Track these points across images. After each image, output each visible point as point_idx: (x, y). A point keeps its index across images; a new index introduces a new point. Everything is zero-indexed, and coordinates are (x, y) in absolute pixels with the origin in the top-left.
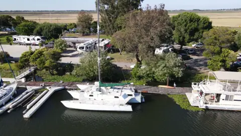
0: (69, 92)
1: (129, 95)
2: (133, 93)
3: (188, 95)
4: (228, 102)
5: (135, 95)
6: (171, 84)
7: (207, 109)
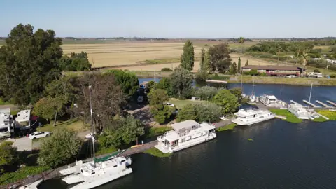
0: (63, 180)
1: (123, 161)
2: (125, 159)
3: (157, 147)
4: (184, 143)
5: (127, 159)
6: (140, 143)
7: (174, 152)
